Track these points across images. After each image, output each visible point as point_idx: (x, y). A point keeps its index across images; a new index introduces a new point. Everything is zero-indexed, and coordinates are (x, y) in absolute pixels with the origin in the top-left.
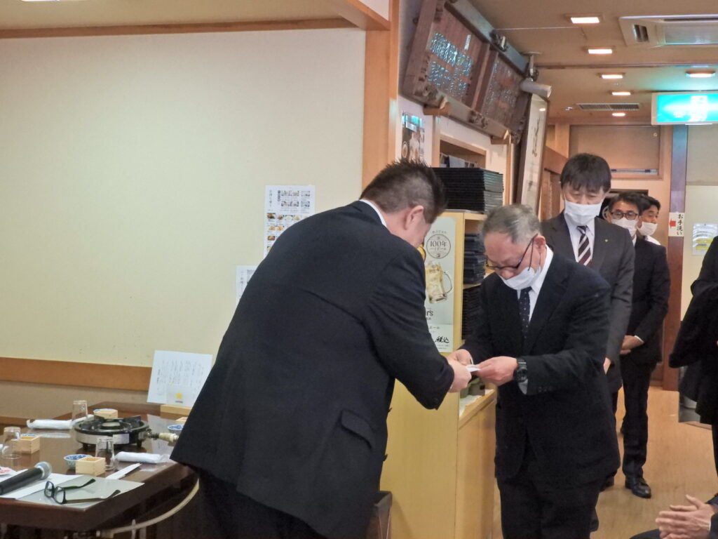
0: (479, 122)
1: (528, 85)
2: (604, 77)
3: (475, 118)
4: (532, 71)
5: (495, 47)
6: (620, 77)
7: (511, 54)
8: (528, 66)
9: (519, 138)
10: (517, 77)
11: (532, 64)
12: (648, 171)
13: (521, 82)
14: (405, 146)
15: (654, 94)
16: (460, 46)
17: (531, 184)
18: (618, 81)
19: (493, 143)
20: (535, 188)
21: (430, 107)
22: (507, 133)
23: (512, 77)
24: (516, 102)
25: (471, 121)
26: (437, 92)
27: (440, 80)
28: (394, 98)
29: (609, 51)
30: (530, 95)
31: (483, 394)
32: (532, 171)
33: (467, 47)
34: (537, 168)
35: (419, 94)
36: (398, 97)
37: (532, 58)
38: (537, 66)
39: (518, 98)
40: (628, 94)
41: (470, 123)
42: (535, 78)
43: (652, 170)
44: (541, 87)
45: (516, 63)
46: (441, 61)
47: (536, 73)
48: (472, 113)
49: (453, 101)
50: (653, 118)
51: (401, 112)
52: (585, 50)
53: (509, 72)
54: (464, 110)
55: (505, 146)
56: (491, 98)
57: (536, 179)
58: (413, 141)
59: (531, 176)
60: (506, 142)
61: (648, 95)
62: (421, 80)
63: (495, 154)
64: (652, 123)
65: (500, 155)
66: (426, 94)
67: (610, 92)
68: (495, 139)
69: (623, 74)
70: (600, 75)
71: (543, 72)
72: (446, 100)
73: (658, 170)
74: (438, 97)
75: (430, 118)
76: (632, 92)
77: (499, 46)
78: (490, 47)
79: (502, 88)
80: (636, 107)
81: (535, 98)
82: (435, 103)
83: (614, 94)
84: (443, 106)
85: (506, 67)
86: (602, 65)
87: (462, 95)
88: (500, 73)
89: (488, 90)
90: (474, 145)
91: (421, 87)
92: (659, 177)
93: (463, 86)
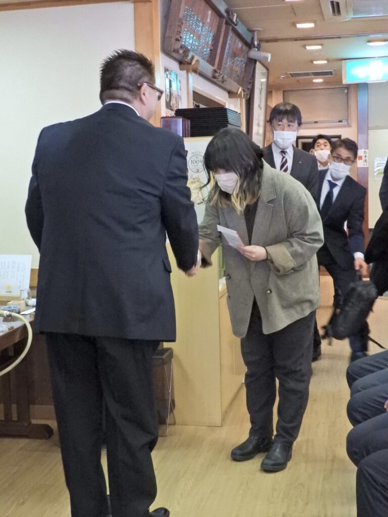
0: (220, 79)
1: (254, 53)
2: (308, 48)
3: (217, 75)
4: (256, 43)
5: (229, 22)
6: (319, 47)
7: (240, 28)
8: (253, 39)
9: (249, 94)
10: (245, 48)
11: (256, 38)
12: (340, 121)
13: (248, 52)
14: (168, 92)
15: (343, 61)
18: (317, 51)
19: (230, 97)
21: (184, 63)
22: (240, 90)
23: (242, 47)
24: (246, 67)
25: (214, 77)
26: (189, 52)
28: (158, 54)
29: (312, 25)
30: (255, 63)
32: (258, 125)
33: (209, 20)
34: (262, 119)
35: (176, 51)
36: (161, 54)
37: (256, 33)
38: (260, 41)
39: (246, 64)
40: (325, 62)
41: (212, 79)
42: (259, 47)
43: (343, 121)
44: (264, 54)
45: (245, 37)
47: (259, 45)
48: (215, 71)
49: (201, 60)
50: (344, 78)
51: (163, 66)
52: (294, 24)
53: (239, 43)
54: (208, 69)
55: (239, 100)
56: (228, 63)
58: (173, 90)
60: (240, 96)
61: (339, 62)
62: (177, 40)
63: (232, 106)
64: (344, 83)
65: (235, 106)
66: (181, 52)
67: (312, 62)
68: (231, 94)
69: (322, 45)
70: (304, 46)
71: (263, 45)
72: (196, 58)
73: (347, 120)
74: (190, 55)
75: (185, 72)
76: (328, 60)
77: (232, 21)
78: (225, 21)
79: (234, 55)
80: (331, 73)
81: (258, 67)
82: (188, 60)
83: (315, 62)
84: (193, 63)
85: (237, 39)
86: (307, 38)
87: (207, 57)
88: (234, 44)
89: (225, 56)
90: (217, 97)
91: (177, 46)
92: (349, 126)
93: (207, 50)
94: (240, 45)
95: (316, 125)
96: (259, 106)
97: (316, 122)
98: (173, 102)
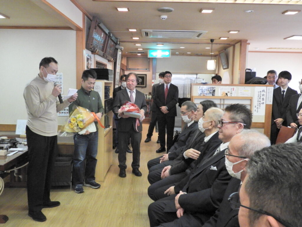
0: (106, 56)
1: (117, 47)
2: (136, 45)
3: (104, 55)
4: (118, 43)
5: (109, 36)
6: (140, 45)
7: (113, 38)
8: (117, 42)
9: (115, 61)
10: (114, 44)
11: (118, 41)
12: (146, 69)
13: (115, 46)
14: (87, 63)
15: (148, 50)
16: (101, 35)
17: (118, 72)
18: (140, 46)
19: (109, 62)
20: (119, 74)
21: (93, 52)
22: (112, 59)
23: (113, 44)
24: (114, 51)
25: (104, 56)
26: (95, 48)
27: (96, 45)
28: (84, 49)
29: (138, 38)
30: (118, 49)
31: (109, 128)
32: (118, 69)
33: (102, 36)
34: (119, 68)
35: (91, 49)
36: (86, 49)
37: (118, 39)
38: (120, 42)
39: (114, 50)
40: (142, 49)
41: (103, 56)
42: (119, 44)
43: (148, 69)
44: (121, 47)
45: (114, 41)
46: (96, 39)
47: (119, 43)
48: (104, 54)
49: (99, 50)
50: (148, 56)
51: (86, 53)
52: (132, 38)
54: (102, 53)
55: (112, 63)
56: (108, 50)
57: (119, 71)
58: (89, 61)
59: (118, 71)
60: (112, 62)
61: (146, 50)
62: (92, 45)
63: (109, 65)
64: (148, 57)
65: (110, 65)
66: (93, 49)
67: (137, 49)
68: (109, 61)
69: (141, 44)
70: (135, 44)
71: (121, 43)
72: (97, 50)
73: (149, 69)
74: (96, 49)
75: (93, 55)
76: (143, 49)
77: (110, 36)
78: (108, 36)
79: (111, 47)
80: (144, 53)
81: (119, 50)
82: (95, 51)
83: (138, 49)
84: (97, 52)
85: (112, 42)
86: (136, 42)
87: (101, 49)
88: (110, 43)
89: (108, 48)
90: (104, 62)
91: (92, 47)
92: (149, 71)
93: (101, 46)
94: (113, 43)
95: (138, 70)
96: (119, 64)
97: (138, 69)
98: (89, 66)
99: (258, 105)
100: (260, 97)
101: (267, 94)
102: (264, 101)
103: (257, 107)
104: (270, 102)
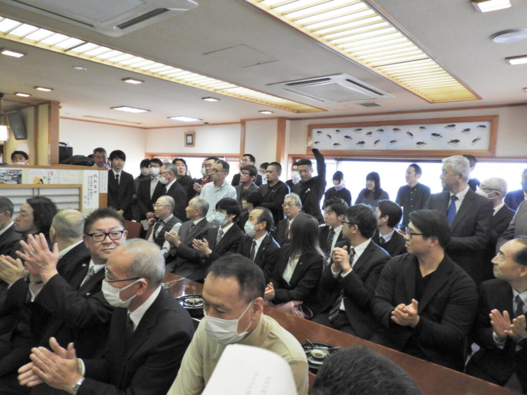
99: (89, 195)
100: (91, 183)
101: (101, 179)
102: (97, 190)
103: (87, 197)
104: (105, 190)
